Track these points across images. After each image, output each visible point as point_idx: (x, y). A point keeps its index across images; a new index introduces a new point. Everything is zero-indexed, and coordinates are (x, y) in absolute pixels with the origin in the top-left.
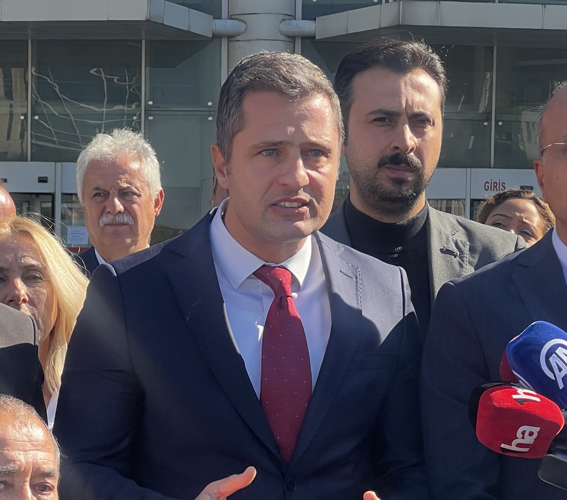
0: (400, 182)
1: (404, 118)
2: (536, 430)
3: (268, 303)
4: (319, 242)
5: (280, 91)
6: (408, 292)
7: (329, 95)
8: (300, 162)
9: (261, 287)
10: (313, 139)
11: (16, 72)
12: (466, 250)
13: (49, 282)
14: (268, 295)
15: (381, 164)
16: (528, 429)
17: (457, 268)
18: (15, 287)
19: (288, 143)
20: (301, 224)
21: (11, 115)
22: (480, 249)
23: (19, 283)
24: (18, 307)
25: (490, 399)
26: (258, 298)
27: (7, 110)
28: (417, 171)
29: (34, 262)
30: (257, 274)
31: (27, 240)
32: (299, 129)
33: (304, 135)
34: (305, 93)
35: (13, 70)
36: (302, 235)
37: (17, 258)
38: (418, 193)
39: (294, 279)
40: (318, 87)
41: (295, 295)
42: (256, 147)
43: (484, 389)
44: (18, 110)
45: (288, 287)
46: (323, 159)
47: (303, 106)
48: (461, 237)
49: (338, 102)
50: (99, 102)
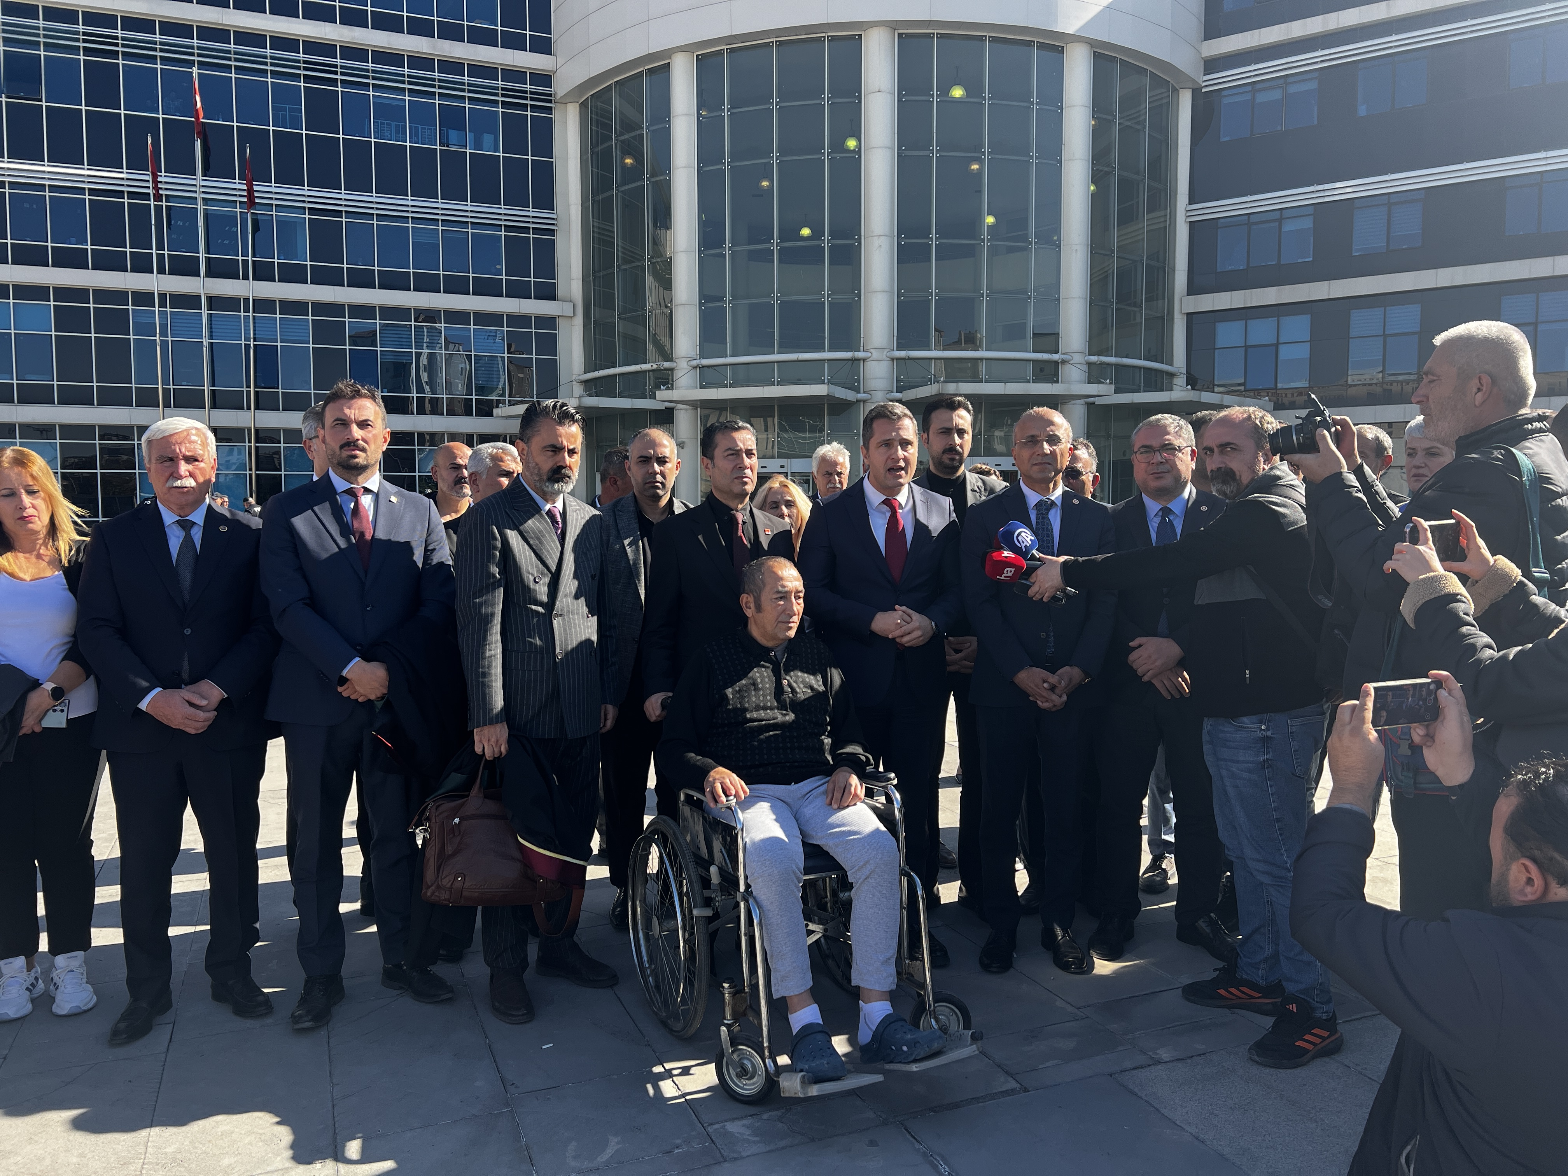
0: (953, 460)
1: (955, 431)
2: (1013, 570)
3: (888, 515)
4: (911, 487)
5: (888, 417)
6: (952, 508)
7: (911, 419)
8: (899, 447)
9: (885, 508)
10: (905, 437)
11: (769, 420)
12: (983, 490)
13: (797, 507)
14: (888, 511)
15: (944, 452)
16: (1009, 569)
17: (978, 498)
18: (782, 510)
19: (893, 439)
20: (901, 480)
21: (768, 438)
22: (989, 489)
23: (784, 508)
24: (784, 518)
25: (992, 557)
26: (884, 513)
27: (766, 436)
28: (961, 455)
29: (790, 499)
30: (884, 502)
31: (786, 489)
32: (898, 434)
33: (900, 436)
34: (899, 418)
35: (768, 419)
36: (902, 485)
37: (782, 497)
38: (961, 464)
39: (900, 504)
40: (905, 415)
41: (900, 511)
42: (879, 443)
43: (988, 552)
44: (770, 436)
45: (897, 508)
46: (910, 446)
47: (899, 423)
48: (980, 484)
49: (915, 422)
50: (804, 431)
